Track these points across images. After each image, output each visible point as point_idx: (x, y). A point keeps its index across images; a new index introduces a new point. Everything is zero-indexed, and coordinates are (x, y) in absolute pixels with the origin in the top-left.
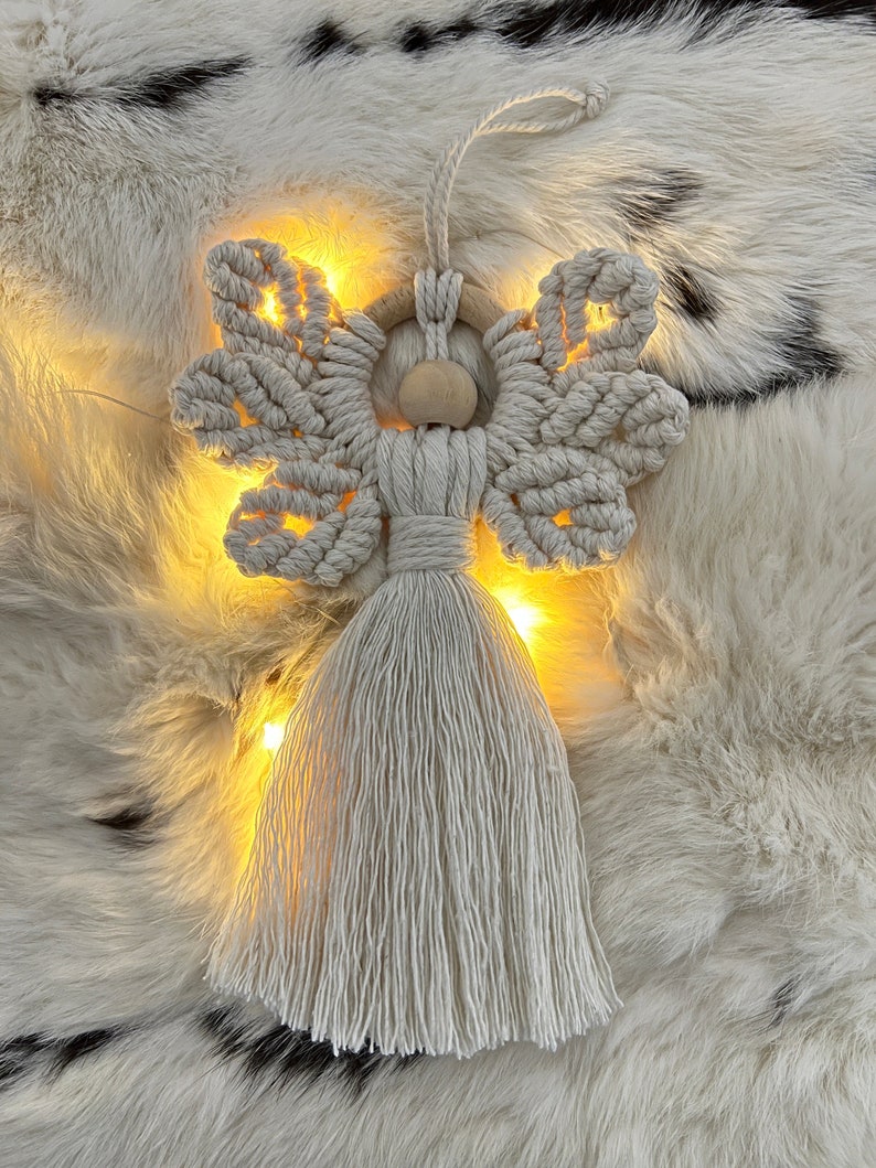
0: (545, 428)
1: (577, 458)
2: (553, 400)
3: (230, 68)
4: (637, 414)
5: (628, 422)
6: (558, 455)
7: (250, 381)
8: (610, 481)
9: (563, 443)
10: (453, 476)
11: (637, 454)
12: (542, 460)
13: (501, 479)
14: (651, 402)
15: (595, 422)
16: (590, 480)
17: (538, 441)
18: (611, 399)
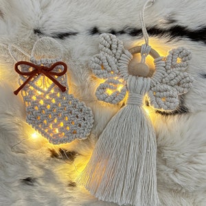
0: (164, 80)
1: (169, 87)
2: (166, 74)
3: (74, 34)
4: (184, 80)
5: (181, 82)
6: (166, 86)
7: (106, 61)
8: (176, 94)
9: (167, 83)
10: (143, 87)
11: (183, 89)
12: (162, 86)
13: (152, 89)
14: (188, 78)
15: (175, 80)
16: (171, 93)
17: (162, 82)
18: (179, 77)
